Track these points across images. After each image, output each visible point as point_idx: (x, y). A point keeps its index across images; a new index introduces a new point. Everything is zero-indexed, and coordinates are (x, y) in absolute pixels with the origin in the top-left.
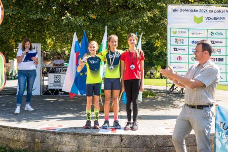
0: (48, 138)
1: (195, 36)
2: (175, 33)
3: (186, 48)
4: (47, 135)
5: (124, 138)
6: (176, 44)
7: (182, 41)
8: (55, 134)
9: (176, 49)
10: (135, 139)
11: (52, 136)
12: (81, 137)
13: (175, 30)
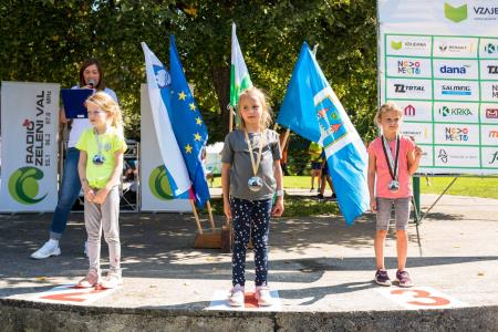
0: (62, 325)
1: (447, 53)
2: (397, 46)
3: (426, 84)
4: (60, 316)
5: (282, 322)
6: (401, 74)
7: (416, 67)
8: (82, 314)
9: (400, 88)
10: (315, 325)
11: (74, 320)
12: (160, 322)
13: (397, 40)
